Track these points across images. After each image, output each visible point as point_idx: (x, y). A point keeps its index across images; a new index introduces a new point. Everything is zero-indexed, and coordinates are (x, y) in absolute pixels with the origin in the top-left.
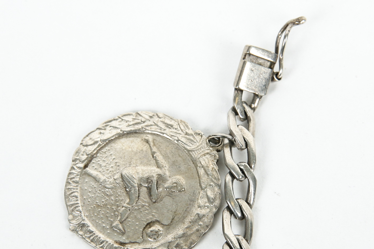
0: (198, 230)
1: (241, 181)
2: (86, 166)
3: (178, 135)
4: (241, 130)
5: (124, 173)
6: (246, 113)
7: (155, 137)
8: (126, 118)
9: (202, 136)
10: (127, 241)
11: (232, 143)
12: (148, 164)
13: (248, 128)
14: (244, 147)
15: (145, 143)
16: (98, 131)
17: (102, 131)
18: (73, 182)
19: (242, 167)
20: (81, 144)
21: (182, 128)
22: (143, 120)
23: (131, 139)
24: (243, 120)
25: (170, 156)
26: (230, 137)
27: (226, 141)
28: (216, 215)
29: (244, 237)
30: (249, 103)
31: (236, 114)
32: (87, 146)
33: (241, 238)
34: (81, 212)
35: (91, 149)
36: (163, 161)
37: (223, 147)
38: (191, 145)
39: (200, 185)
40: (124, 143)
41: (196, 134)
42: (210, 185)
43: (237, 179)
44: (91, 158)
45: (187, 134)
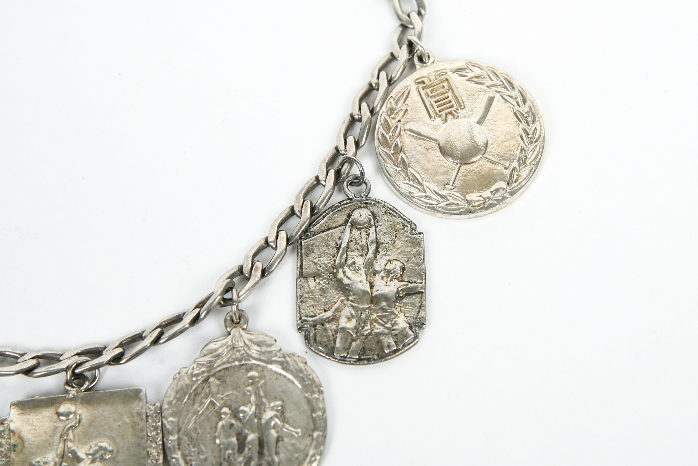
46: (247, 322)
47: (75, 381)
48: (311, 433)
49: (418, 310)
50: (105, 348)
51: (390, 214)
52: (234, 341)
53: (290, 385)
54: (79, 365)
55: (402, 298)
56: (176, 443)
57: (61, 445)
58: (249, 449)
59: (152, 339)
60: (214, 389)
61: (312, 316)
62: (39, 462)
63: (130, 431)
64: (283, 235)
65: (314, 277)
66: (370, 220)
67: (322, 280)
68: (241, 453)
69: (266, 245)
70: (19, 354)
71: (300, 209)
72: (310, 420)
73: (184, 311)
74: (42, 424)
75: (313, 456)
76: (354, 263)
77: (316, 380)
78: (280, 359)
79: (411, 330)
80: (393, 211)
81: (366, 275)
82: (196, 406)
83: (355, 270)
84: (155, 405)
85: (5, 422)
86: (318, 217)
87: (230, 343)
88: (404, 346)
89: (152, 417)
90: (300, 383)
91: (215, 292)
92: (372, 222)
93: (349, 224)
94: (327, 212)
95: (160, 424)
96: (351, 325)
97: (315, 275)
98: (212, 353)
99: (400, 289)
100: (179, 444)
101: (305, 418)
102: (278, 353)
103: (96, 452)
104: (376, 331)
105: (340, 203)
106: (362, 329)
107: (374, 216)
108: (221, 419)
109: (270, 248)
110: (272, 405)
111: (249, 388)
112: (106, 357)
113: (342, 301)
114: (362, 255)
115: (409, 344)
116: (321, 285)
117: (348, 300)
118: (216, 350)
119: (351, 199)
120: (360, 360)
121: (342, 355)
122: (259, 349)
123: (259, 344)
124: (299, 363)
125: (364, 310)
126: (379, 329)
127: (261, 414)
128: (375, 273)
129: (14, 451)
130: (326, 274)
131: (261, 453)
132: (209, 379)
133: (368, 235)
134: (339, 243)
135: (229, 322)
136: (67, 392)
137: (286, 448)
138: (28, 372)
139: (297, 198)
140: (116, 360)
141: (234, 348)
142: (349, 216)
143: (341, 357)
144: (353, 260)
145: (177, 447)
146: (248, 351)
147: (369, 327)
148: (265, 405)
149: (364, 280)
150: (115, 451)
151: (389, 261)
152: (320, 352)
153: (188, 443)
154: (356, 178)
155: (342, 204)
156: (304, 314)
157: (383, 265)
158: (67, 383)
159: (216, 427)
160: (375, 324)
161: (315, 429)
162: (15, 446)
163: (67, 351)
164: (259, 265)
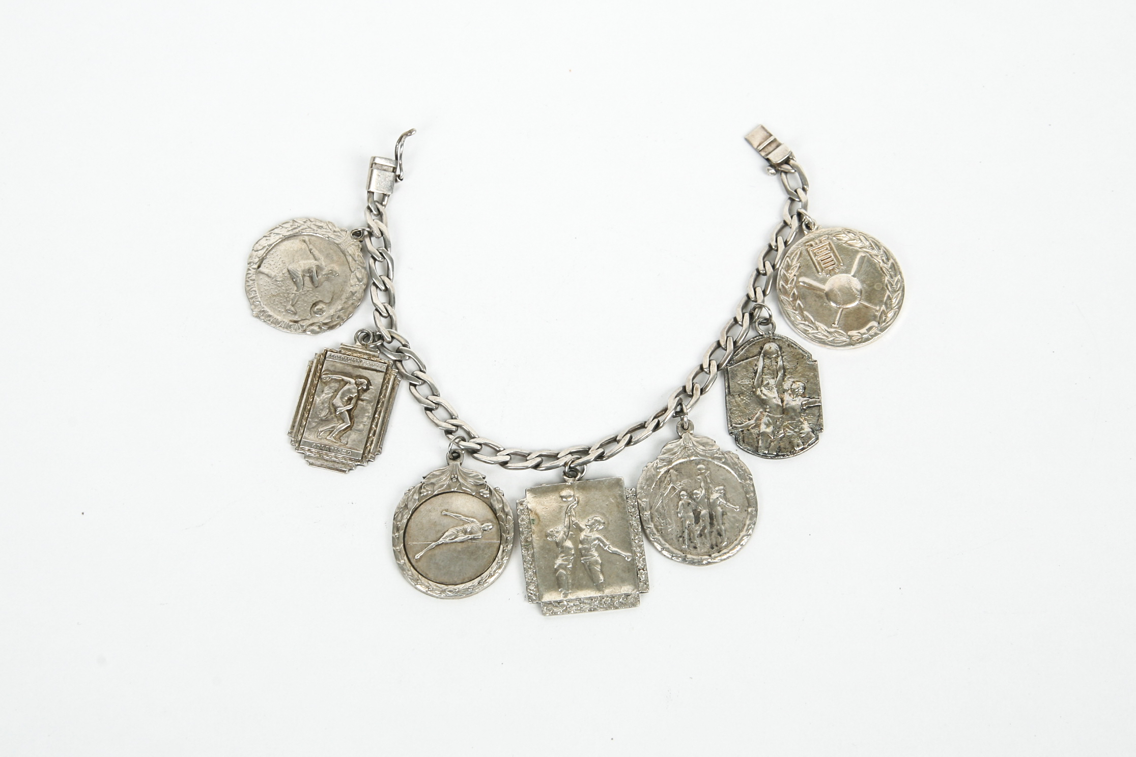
0: (353, 304)
1: (381, 262)
2: (259, 267)
3: (328, 233)
4: (376, 223)
5: (289, 268)
6: (378, 210)
7: (310, 237)
8: (285, 226)
9: (346, 232)
10: (299, 319)
11: (371, 234)
12: (308, 259)
13: (381, 220)
14: (380, 236)
15: (303, 243)
16: (265, 238)
17: (268, 238)
18: (251, 280)
19: (380, 251)
20: (253, 250)
21: (331, 227)
22: (299, 225)
23: (292, 241)
24: (378, 215)
25: (324, 250)
26: (368, 229)
27: (366, 233)
28: (365, 290)
29: (389, 304)
30: (380, 202)
31: (371, 211)
32: (257, 251)
33: (386, 305)
34: (260, 302)
35: (261, 253)
36: (319, 255)
37: (364, 238)
38: (339, 240)
39: (350, 269)
40: (287, 244)
41: (342, 230)
42: (358, 268)
43: (378, 261)
44: (262, 260)
45: (334, 231)
46: (693, 429)
47: (570, 472)
48: (746, 509)
49: (817, 419)
50: (589, 449)
51: (792, 346)
52: (685, 443)
53: (728, 475)
54: (573, 462)
55: (805, 410)
56: (649, 517)
57: (567, 519)
58: (703, 521)
59: (626, 442)
60: (674, 478)
61: (740, 424)
62: (552, 531)
63: (616, 509)
64: (714, 364)
65: (739, 395)
66: (777, 351)
67: (745, 397)
68: (697, 524)
69: (701, 371)
70: (526, 454)
71: (725, 343)
72: (745, 499)
73: (645, 420)
74: (550, 504)
75: (749, 525)
76: (768, 384)
77: (747, 470)
78: (720, 456)
79: (814, 433)
80: (794, 344)
81: (778, 393)
82: (662, 490)
83: (769, 389)
84: (631, 490)
85: (524, 503)
86: (738, 349)
87: (682, 444)
88: (809, 445)
89: (631, 498)
90: (736, 473)
91: (669, 407)
92: (779, 353)
93: (762, 354)
94: (744, 345)
95: (636, 503)
96: (769, 430)
97: (741, 393)
98: (670, 452)
99: (803, 403)
100: (652, 518)
101: (741, 498)
102: (718, 452)
103: (593, 524)
104: (788, 434)
105: (753, 338)
106: (778, 433)
107: (781, 348)
108: (680, 500)
109: (704, 372)
110: (717, 489)
111: (699, 477)
112: (593, 455)
113: (761, 412)
114: (773, 378)
115: (812, 444)
116: (745, 400)
117: (766, 412)
118: (672, 449)
119: (762, 335)
120: (777, 455)
121: (765, 452)
122: (704, 448)
123: (704, 445)
124: (734, 458)
125: (778, 419)
126: (790, 433)
127: (709, 495)
128: (784, 391)
129: (533, 524)
130: (748, 393)
131: (712, 524)
132: (669, 471)
133: (777, 362)
134: (756, 368)
135: (680, 429)
136: (565, 481)
137: (729, 520)
138: (536, 467)
139: (722, 335)
140: (600, 457)
141: (685, 448)
142: (762, 348)
143: (764, 453)
144: (767, 382)
145: (650, 520)
146: (696, 450)
147: (782, 431)
148: (711, 488)
149: (777, 397)
150: (606, 523)
151: (794, 382)
152: (748, 450)
153: (658, 516)
154: (766, 319)
155: (755, 339)
156: (734, 422)
157: (789, 385)
158: (565, 473)
159: (678, 505)
160: (787, 429)
161: (749, 506)
162: (533, 520)
163: (561, 450)
164: (698, 387)
